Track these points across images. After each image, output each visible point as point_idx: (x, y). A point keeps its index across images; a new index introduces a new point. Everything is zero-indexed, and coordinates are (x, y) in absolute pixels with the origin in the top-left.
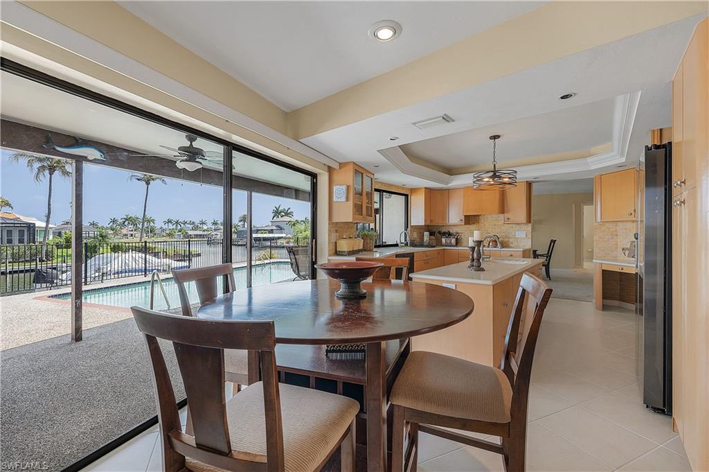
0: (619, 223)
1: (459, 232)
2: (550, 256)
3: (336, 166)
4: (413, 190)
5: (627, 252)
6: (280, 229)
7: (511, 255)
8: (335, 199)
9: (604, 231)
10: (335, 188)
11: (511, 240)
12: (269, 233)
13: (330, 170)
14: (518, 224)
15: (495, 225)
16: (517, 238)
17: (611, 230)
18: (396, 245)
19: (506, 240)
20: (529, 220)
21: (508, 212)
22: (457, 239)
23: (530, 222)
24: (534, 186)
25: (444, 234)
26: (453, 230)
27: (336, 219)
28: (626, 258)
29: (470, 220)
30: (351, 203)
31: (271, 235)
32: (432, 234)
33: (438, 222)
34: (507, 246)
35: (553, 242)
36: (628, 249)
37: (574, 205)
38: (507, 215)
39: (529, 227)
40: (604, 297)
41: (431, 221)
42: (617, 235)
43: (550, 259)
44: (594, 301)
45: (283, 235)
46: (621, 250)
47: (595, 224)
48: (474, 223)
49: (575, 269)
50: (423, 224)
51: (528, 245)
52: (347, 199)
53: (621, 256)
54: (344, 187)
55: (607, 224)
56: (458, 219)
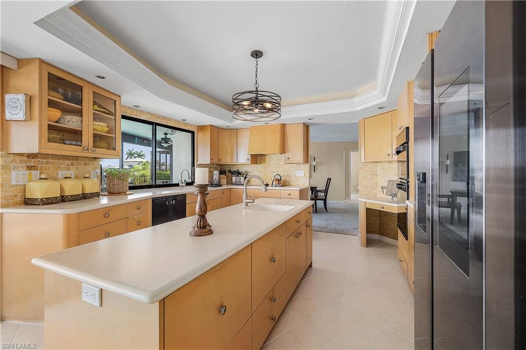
0: (378, 164)
1: (248, 171)
2: (327, 192)
3: (11, 63)
4: (199, 128)
5: (385, 190)
7: (290, 194)
8: (8, 116)
9: (367, 171)
10: (7, 98)
11: (292, 179)
13: (3, 70)
14: (298, 164)
15: (278, 165)
16: (297, 177)
17: (372, 170)
19: (288, 179)
20: (306, 160)
21: (288, 152)
23: (308, 162)
24: (311, 129)
25: (235, 172)
26: (242, 170)
27: (14, 148)
28: (384, 196)
29: (256, 159)
30: (36, 124)
32: (222, 172)
33: (227, 160)
34: (289, 185)
35: (329, 180)
36: (385, 188)
37: (344, 151)
38: (287, 155)
39: (307, 167)
40: (368, 232)
41: (219, 160)
42: (377, 175)
43: (327, 194)
44: (359, 235)
46: (380, 188)
47: (360, 164)
48: (261, 163)
49: (345, 201)
50: (209, 162)
51: (305, 184)
53: (381, 195)
54: (21, 98)
55: (369, 165)
56: (245, 159)
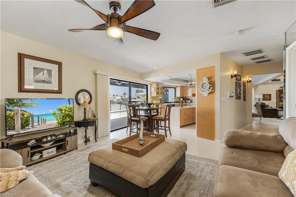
1: (192, 99)
3: (152, 83)
4: (177, 86)
6: (139, 98)
8: (152, 91)
10: (152, 88)
12: (134, 99)
13: (151, 84)
18: (171, 103)
22: (191, 101)
25: (187, 99)
26: (189, 98)
27: (152, 96)
30: (155, 92)
31: (135, 100)
32: (183, 99)
33: (185, 96)
41: (183, 95)
45: (140, 100)
50: (180, 96)
52: (155, 91)
54: (154, 88)
